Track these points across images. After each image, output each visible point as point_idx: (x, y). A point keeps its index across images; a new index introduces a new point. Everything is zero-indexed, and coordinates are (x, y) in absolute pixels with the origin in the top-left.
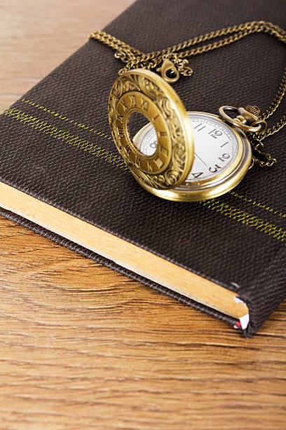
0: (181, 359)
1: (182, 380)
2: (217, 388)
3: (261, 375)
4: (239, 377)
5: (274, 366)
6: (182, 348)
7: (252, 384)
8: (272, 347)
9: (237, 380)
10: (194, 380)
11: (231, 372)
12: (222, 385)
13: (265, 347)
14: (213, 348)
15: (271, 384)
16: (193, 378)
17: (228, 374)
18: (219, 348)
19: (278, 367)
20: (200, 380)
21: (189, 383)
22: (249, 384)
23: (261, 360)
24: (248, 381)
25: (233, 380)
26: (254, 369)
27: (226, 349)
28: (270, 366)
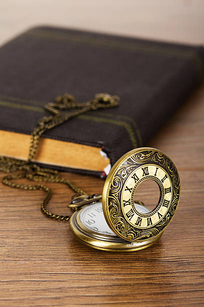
0: (4, 289)
1: (5, 300)
2: (33, 303)
3: (67, 294)
4: (49, 296)
5: (77, 289)
6: (5, 283)
7: (61, 300)
8: (74, 280)
9: (48, 298)
10: (15, 300)
11: (43, 294)
12: (37, 301)
13: (69, 280)
14: (29, 282)
15: (75, 299)
16: (14, 299)
17: (41, 295)
18: (33, 282)
19: (80, 290)
20: (20, 300)
21: (11, 301)
22: (58, 300)
23: (66, 287)
24: (56, 298)
25: (46, 298)
26: (61, 292)
27: (39, 282)
28: (73, 290)
